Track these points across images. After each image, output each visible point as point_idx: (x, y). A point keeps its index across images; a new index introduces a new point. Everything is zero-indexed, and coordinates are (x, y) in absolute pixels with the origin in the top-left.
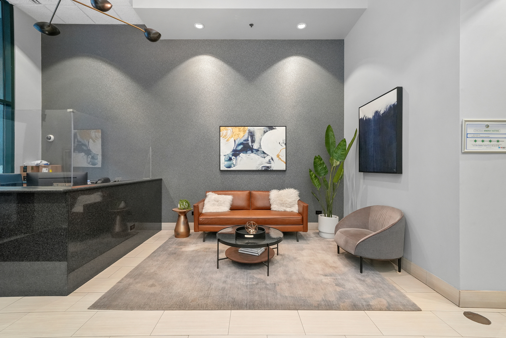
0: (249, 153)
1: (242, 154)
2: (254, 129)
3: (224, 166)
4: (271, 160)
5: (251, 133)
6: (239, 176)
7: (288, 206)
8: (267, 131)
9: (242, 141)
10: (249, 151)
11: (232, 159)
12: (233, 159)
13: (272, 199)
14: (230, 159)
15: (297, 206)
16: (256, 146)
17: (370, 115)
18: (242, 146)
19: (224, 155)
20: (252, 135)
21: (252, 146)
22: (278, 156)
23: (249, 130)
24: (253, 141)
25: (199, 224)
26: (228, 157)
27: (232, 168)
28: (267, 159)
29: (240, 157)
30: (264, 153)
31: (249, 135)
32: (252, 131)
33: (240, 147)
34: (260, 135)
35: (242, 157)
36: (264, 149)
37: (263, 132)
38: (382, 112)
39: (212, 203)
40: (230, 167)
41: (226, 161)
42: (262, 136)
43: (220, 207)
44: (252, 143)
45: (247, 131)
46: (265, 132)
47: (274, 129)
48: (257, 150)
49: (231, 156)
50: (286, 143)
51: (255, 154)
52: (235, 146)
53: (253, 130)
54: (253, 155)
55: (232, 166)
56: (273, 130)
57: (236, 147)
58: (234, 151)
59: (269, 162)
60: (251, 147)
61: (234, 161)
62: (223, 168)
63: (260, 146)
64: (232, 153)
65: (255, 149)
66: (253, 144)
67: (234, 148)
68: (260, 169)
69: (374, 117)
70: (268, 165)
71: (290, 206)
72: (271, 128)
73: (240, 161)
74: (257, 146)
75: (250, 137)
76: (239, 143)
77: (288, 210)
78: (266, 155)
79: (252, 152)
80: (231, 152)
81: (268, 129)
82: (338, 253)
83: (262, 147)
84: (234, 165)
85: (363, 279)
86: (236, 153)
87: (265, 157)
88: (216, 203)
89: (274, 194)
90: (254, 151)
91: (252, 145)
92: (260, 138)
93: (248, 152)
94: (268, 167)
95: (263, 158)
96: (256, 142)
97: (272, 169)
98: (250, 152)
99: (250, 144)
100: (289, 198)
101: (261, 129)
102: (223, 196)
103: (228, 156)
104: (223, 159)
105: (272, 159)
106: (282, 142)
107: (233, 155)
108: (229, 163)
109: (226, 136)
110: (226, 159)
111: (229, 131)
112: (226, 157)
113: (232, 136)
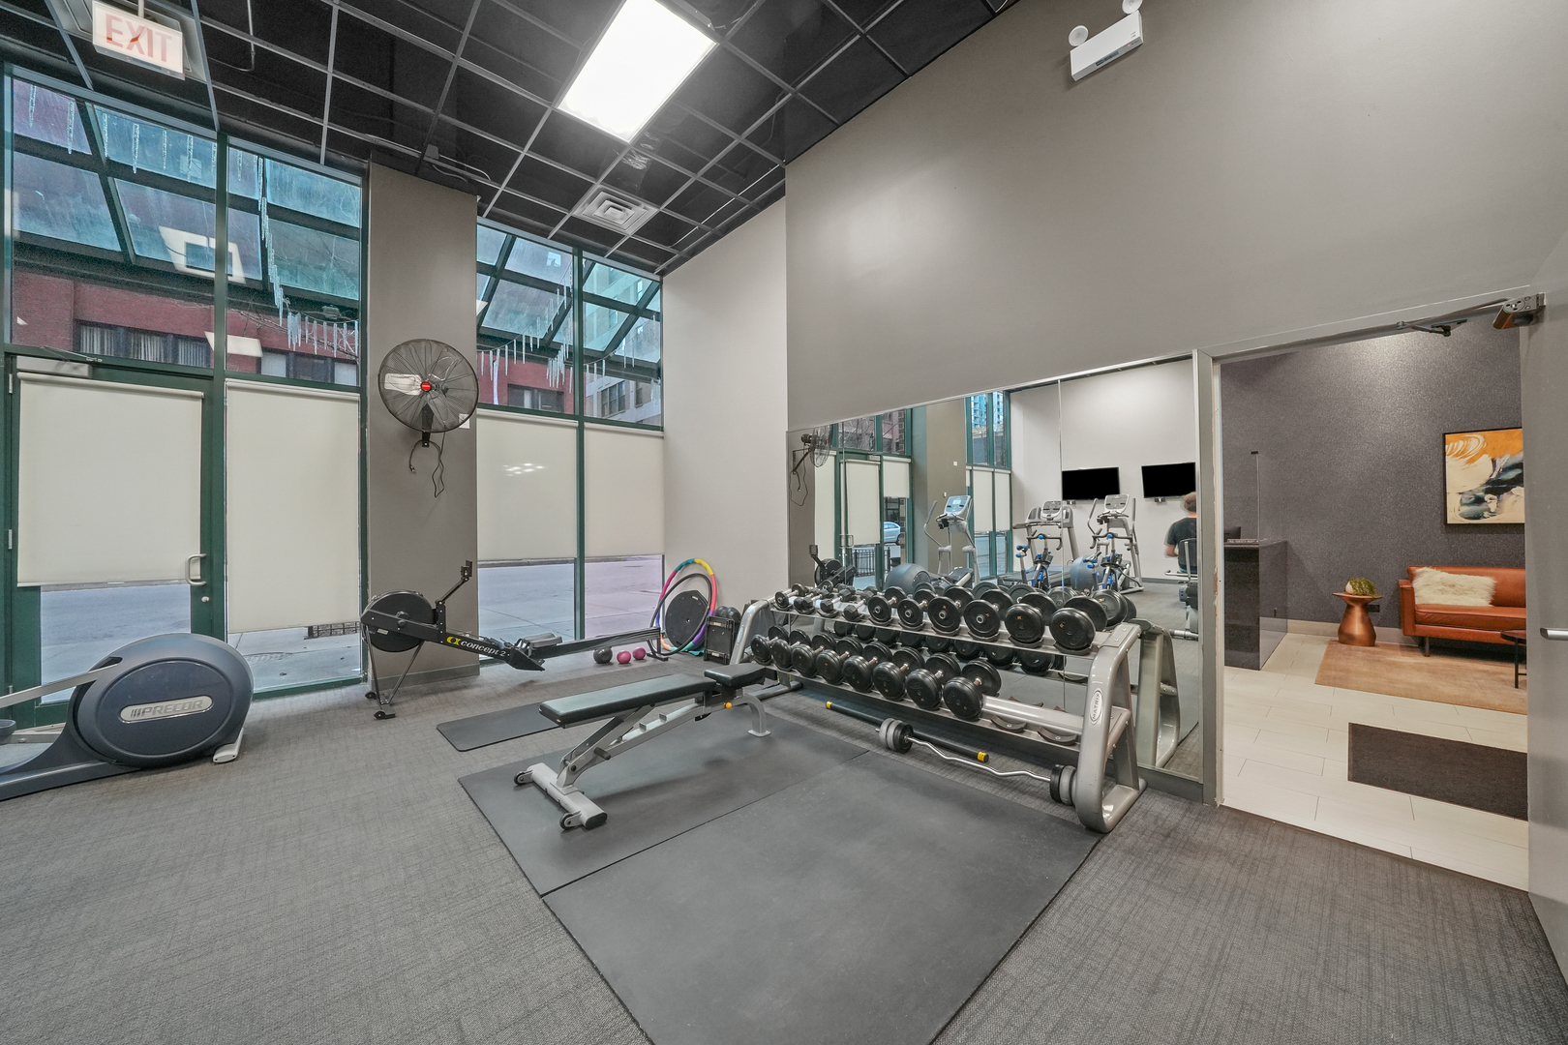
3: (1458, 516)
9: (1517, 460)
11: (1486, 500)
12: (1489, 501)
14: (1479, 501)
18: (1513, 473)
19: (1460, 493)
25: (1416, 622)
26: (1473, 496)
27: (1484, 519)
29: (1513, 496)
33: (1511, 475)
35: (1518, 496)
39: (1436, 588)
40: (1478, 517)
41: (1462, 504)
43: (1463, 597)
49: (1481, 494)
52: (1496, 473)
55: (1486, 514)
57: (1499, 474)
58: (1490, 482)
61: (1492, 505)
62: (1454, 516)
64: (1484, 488)
67: (1494, 477)
73: (1512, 503)
76: (1509, 464)
80: (1482, 486)
84: (1490, 513)
86: (1498, 487)
88: (1447, 588)
103: (1471, 493)
104: (1454, 500)
107: (1487, 491)
108: (1476, 508)
109: (1463, 452)
110: (1464, 501)
111: (1475, 441)
112: (1466, 496)
113: (1483, 452)
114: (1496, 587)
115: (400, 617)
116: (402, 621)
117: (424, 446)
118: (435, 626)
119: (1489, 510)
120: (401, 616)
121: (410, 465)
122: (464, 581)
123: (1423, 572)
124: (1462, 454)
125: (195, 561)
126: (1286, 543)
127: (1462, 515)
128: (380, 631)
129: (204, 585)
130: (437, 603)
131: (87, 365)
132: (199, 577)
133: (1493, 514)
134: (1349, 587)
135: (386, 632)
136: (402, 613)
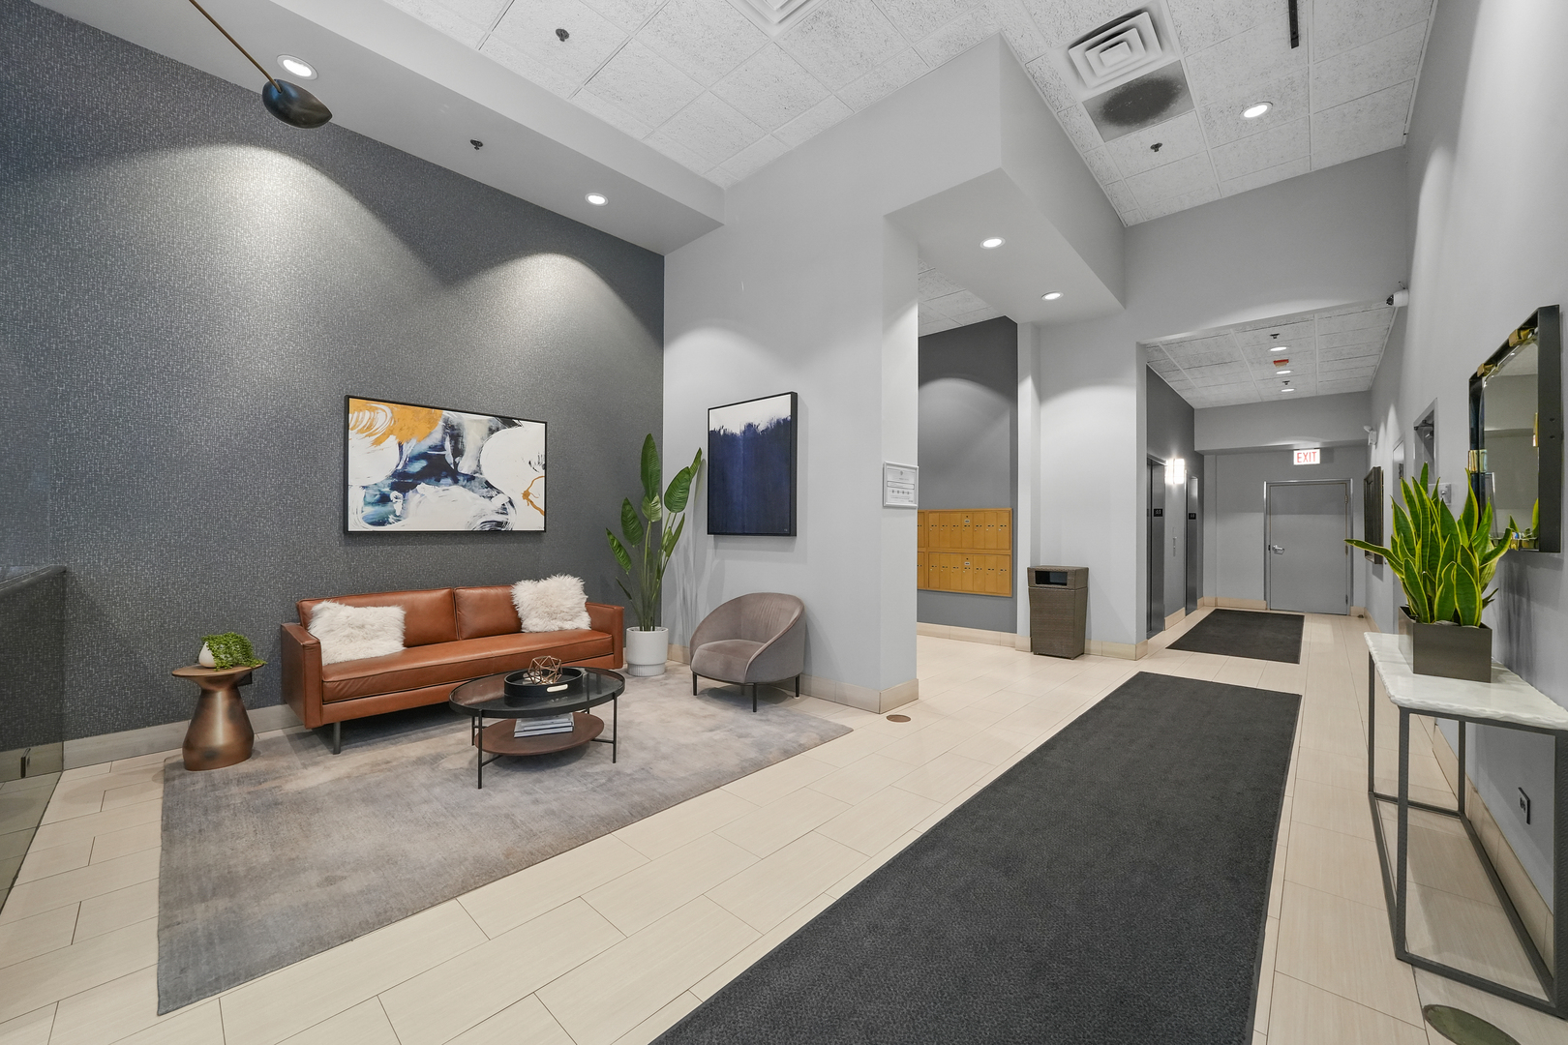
0: (445, 485)
1: (423, 485)
2: (461, 418)
3: (361, 520)
4: (508, 506)
5: (452, 427)
6: (409, 548)
7: (566, 617)
8: (498, 430)
9: (423, 447)
10: (446, 477)
11: (392, 497)
12: (394, 500)
13: (525, 605)
14: (384, 499)
15: (586, 614)
16: (465, 466)
17: (736, 428)
18: (423, 463)
19: (364, 487)
20: (454, 434)
21: (456, 465)
22: (526, 495)
23: (446, 421)
24: (458, 452)
25: (324, 702)
26: (378, 493)
27: (389, 526)
28: (499, 501)
29: (418, 496)
30: (489, 485)
31: (445, 433)
32: (455, 424)
33: (417, 467)
34: (478, 437)
35: (422, 495)
36: (488, 474)
37: (486, 431)
38: (761, 428)
39: (343, 634)
40: (382, 523)
41: (367, 503)
42: (483, 439)
43: (373, 641)
44: (455, 457)
45: (441, 423)
46: (491, 431)
47: (515, 424)
48: (471, 478)
49: (386, 490)
50: (545, 465)
51: (464, 486)
52: (402, 462)
53: (460, 421)
54: (456, 490)
55: (391, 518)
56: (514, 429)
57: (405, 465)
58: (396, 474)
59: (504, 511)
60: (452, 466)
61: (398, 507)
62: (357, 523)
63: (479, 466)
64: (390, 481)
65: (464, 475)
66: (457, 460)
67: (400, 467)
68: (478, 529)
69: (744, 432)
70: (500, 518)
71: (570, 618)
72: (509, 422)
73: (418, 506)
74: (470, 467)
75: (448, 438)
76: (416, 452)
77: (569, 626)
78: (494, 493)
79: (456, 481)
80: (388, 479)
81: (500, 425)
82: (695, 694)
83: (483, 469)
84: (396, 516)
85: (763, 718)
86: (403, 482)
87: (491, 497)
88: (356, 632)
89: (525, 593)
90: (461, 478)
91: (455, 462)
92: (480, 444)
93: (443, 481)
94: (500, 524)
95: (487, 500)
96: (465, 454)
97: (509, 528)
98: (449, 480)
99: (450, 459)
100: (566, 599)
101: (480, 421)
102: (372, 609)
103: (376, 488)
104: (356, 498)
105: (511, 502)
106: (535, 460)
107: (394, 487)
108: (380, 509)
109: (369, 428)
110: (369, 499)
111: (383, 415)
112: (371, 491)
113: (390, 432)
114: (407, 620)
119: (394, 512)
123: (322, 609)
124: (368, 428)
126: (63, 574)
127: (365, 519)
133: (398, 519)
134: (206, 656)
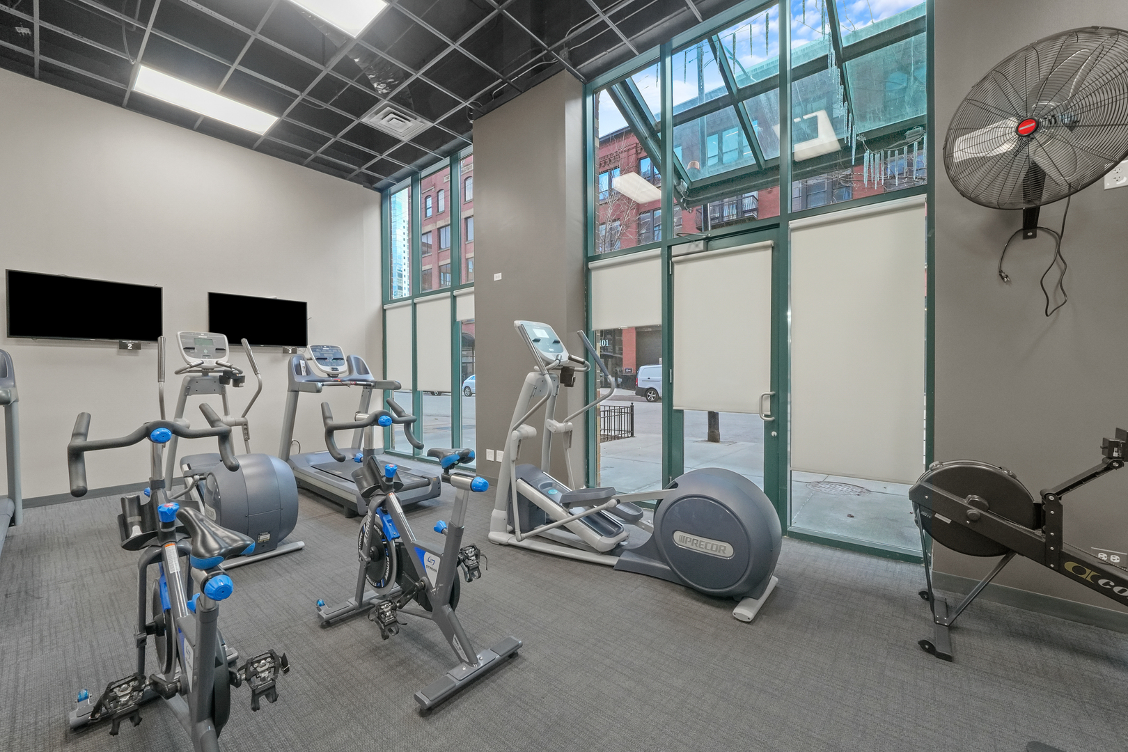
115: (971, 505)
116: (973, 511)
117: (1026, 237)
118: (1038, 532)
120: (973, 503)
121: (1001, 271)
122: (1109, 468)
125: (766, 398)
128: (937, 516)
129: (773, 421)
130: (1045, 497)
131: (702, 241)
132: (769, 413)
135: (948, 521)
136: (976, 498)
